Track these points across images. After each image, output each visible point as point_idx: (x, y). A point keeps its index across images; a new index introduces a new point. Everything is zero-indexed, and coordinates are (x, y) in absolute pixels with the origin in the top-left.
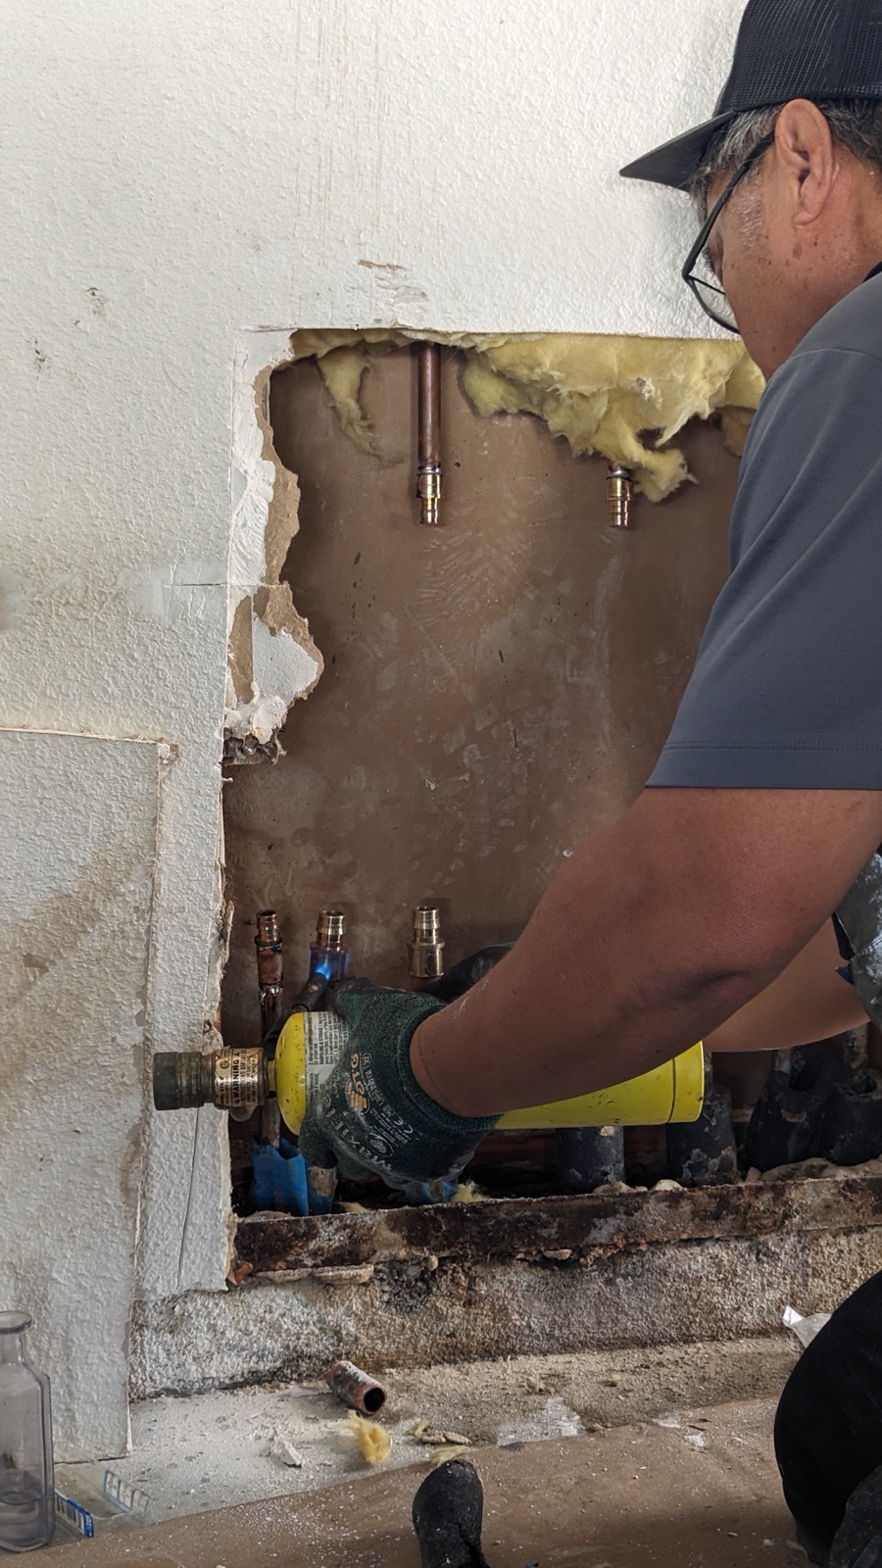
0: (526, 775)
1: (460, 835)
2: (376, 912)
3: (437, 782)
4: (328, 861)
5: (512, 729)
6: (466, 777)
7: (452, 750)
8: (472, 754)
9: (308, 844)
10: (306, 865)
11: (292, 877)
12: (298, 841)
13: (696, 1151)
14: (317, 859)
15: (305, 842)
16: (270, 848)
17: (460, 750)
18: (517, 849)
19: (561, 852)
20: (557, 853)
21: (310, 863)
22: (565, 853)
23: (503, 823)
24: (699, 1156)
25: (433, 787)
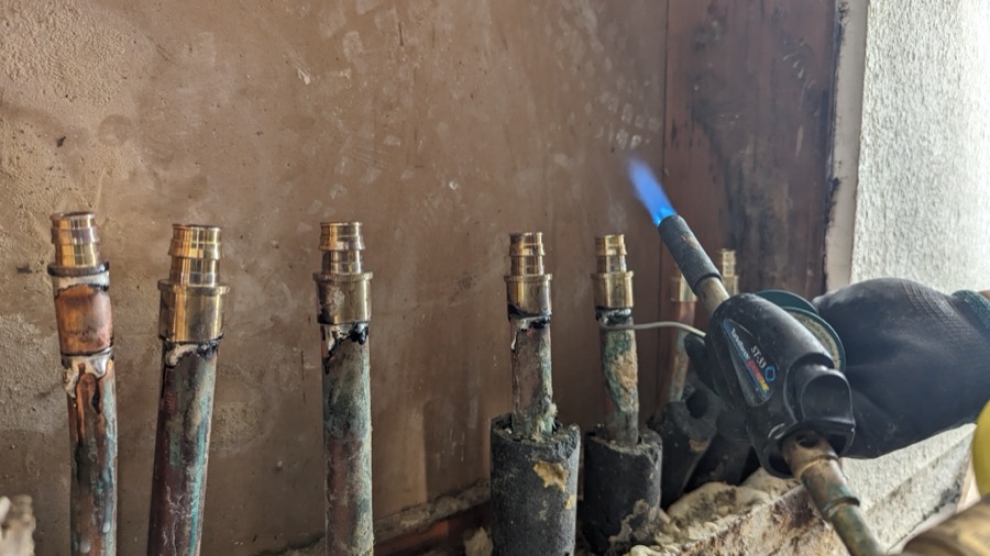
0: (412, 84)
1: (342, 151)
2: (237, 253)
3: (313, 74)
4: (161, 173)
5: (397, 20)
6: (347, 73)
7: (329, 33)
8: (351, 44)
9: (127, 143)
10: (125, 176)
11: (103, 195)
12: (111, 137)
13: (640, 503)
14: (143, 167)
15: (122, 138)
16: (60, 142)
17: (338, 36)
18: (404, 176)
19: (447, 184)
20: (444, 184)
21: (133, 174)
22: (451, 185)
23: (390, 140)
24: (642, 507)
25: (307, 80)
